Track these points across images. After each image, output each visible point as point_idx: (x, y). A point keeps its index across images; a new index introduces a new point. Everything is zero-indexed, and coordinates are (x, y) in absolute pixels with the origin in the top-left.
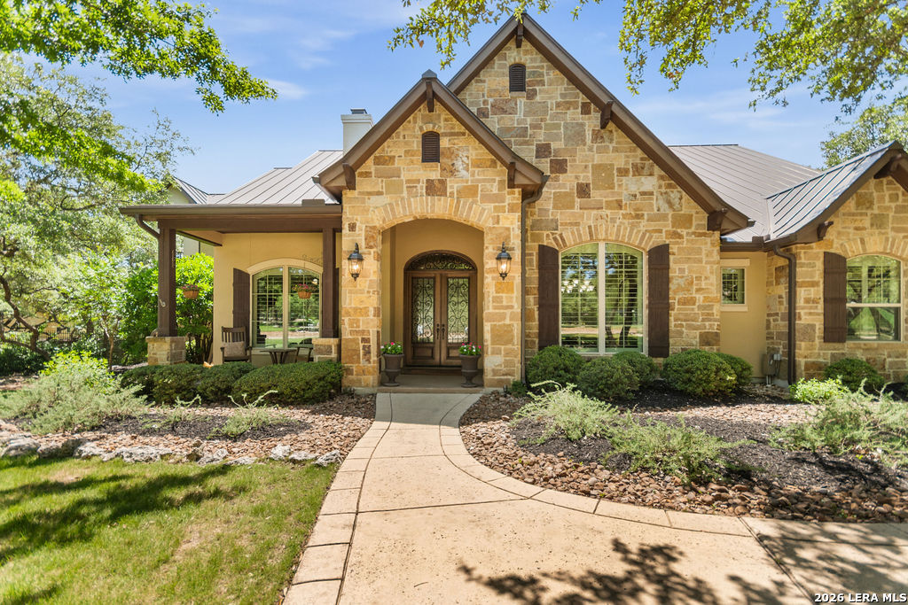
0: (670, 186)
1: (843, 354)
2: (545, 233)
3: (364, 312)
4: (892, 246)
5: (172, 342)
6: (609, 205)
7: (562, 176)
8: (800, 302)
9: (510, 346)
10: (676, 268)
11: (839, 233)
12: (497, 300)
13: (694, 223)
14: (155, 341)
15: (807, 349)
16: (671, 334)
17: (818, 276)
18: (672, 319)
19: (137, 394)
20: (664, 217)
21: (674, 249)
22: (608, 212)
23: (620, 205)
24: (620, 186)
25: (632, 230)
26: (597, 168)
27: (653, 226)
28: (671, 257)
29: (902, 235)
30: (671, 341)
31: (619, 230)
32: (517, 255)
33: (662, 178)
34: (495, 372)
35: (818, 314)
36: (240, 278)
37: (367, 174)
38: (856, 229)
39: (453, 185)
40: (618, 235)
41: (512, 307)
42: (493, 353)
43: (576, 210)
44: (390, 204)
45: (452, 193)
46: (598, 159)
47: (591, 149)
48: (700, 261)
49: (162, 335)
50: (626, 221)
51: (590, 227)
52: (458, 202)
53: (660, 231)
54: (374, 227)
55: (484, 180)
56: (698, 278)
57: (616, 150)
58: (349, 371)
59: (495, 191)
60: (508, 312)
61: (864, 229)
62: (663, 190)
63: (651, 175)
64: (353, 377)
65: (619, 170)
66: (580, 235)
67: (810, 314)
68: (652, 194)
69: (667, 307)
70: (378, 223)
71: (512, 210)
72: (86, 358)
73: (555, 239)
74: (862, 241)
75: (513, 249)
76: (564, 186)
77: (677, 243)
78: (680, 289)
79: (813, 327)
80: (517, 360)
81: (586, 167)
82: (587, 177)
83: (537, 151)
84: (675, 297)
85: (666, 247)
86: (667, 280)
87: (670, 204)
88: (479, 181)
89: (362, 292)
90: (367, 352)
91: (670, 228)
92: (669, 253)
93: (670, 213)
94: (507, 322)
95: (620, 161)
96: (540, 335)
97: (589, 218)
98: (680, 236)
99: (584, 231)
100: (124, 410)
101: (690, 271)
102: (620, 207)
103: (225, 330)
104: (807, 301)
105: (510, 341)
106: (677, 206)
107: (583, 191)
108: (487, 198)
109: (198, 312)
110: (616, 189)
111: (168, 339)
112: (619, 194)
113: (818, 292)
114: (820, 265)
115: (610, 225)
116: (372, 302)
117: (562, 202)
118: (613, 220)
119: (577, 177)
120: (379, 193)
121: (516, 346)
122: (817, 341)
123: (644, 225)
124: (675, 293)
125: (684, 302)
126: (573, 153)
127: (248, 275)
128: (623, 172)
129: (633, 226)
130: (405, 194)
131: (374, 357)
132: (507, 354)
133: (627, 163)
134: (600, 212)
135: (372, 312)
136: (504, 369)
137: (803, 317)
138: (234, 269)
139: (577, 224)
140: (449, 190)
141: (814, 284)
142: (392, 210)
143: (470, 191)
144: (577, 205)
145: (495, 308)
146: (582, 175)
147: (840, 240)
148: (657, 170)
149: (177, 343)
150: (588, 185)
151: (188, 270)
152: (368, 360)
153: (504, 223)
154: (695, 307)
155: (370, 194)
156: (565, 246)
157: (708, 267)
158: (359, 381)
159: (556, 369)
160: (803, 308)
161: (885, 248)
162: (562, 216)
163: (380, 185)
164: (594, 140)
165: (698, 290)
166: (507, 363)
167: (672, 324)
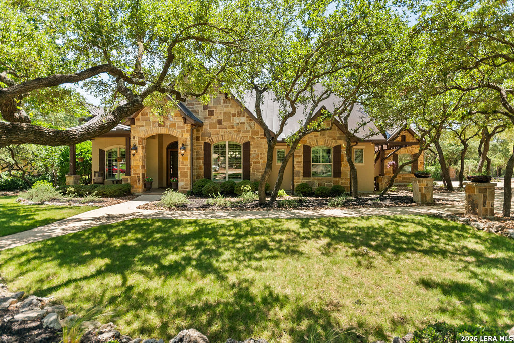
0: (250, 120)
1: (310, 182)
2: (206, 137)
3: (138, 167)
4: (327, 142)
5: (74, 177)
6: (229, 127)
7: (212, 117)
8: (295, 163)
9: (187, 179)
10: (252, 150)
11: (309, 137)
12: (182, 163)
13: (260, 134)
14: (68, 177)
15: (297, 179)
16: (251, 174)
17: (301, 154)
18: (251, 168)
19: (60, 193)
20: (249, 132)
21: (252, 143)
22: (229, 130)
23: (233, 127)
24: (233, 120)
25: (237, 136)
26: (225, 114)
27: (245, 134)
28: (251, 146)
29: (331, 138)
30: (251, 177)
31: (232, 136)
32: (189, 147)
33: (248, 117)
34: (182, 188)
35: (301, 167)
36: (102, 152)
37: (139, 119)
38: (315, 136)
39: (167, 123)
40: (232, 138)
41: (187, 165)
42: (181, 181)
43: (217, 129)
44: (146, 130)
45: (167, 126)
46: (225, 110)
47: (223, 107)
48: (262, 147)
49: (71, 175)
50: (235, 133)
51: (222, 135)
52: (169, 129)
53: (247, 137)
54: (141, 138)
55: (178, 121)
56: (261, 154)
57: (231, 107)
58: (133, 187)
59: (182, 125)
60: (186, 167)
61: (318, 136)
62: (248, 121)
63: (244, 116)
64: (134, 189)
65: (233, 114)
66: (219, 138)
67: (299, 167)
68: (244, 123)
69: (250, 165)
70: (142, 136)
71: (187, 132)
72: (45, 183)
73: (210, 139)
74: (317, 140)
75: (188, 145)
76: (213, 120)
77: (253, 141)
78: (254, 158)
79: (299, 172)
80: (189, 184)
81: (221, 113)
82: (221, 117)
83: (204, 107)
84: (252, 161)
85: (249, 142)
86: (250, 155)
87: (251, 127)
88: (176, 121)
89: (137, 160)
90: (139, 181)
91: (251, 136)
92: (250, 145)
93: (251, 130)
94: (186, 170)
95: (233, 111)
96: (204, 175)
97: (222, 132)
98: (254, 138)
99: (220, 137)
100: (56, 197)
101: (258, 151)
102: (233, 128)
103: (95, 172)
104: (297, 162)
105: (187, 177)
106: (253, 127)
107: (220, 122)
108: (179, 127)
109: (87, 165)
110: (232, 121)
111: (73, 176)
112: (233, 123)
113: (301, 159)
114: (302, 149)
115: (229, 134)
116: (140, 163)
117: (212, 126)
118: (231, 133)
119: (218, 117)
120: (143, 126)
121: (189, 178)
122: (301, 177)
123: (241, 134)
124: (253, 159)
125: (256, 162)
126: (216, 108)
127: (105, 151)
128: (234, 115)
129: (237, 135)
130: (151, 126)
131: (141, 183)
132: (186, 182)
133: (235, 112)
134: (226, 130)
135: (140, 167)
136: (185, 187)
137: (296, 168)
138: (100, 149)
139: (218, 134)
140: (166, 125)
141: (300, 156)
142: (147, 131)
143: (173, 125)
144: (218, 127)
145: (182, 165)
146: (219, 116)
147: (309, 140)
148: (246, 114)
149: (76, 177)
150: (221, 120)
151: (83, 149)
152: (139, 184)
153: (185, 136)
154: (260, 164)
155: (139, 126)
156: (213, 142)
157: (264, 149)
158: (136, 191)
159: (199, 186)
160: (296, 165)
161: (325, 143)
162: (212, 131)
163: (143, 123)
164: (224, 103)
165: (261, 158)
166: (186, 185)
167: (252, 170)
